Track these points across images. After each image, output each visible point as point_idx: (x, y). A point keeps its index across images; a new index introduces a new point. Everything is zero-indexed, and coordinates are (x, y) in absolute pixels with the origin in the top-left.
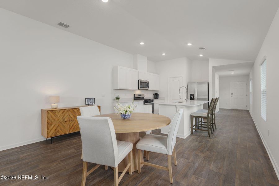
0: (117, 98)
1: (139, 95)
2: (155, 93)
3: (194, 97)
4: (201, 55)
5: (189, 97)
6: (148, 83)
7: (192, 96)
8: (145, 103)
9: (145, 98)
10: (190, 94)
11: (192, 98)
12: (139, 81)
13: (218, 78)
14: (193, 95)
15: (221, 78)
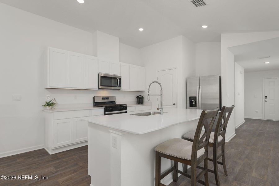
0: (49, 104)
1: (103, 98)
2: (138, 95)
3: (196, 102)
4: (205, 27)
5: (188, 102)
6: (120, 79)
7: (192, 101)
8: (106, 113)
9: (116, 103)
10: (190, 97)
11: (193, 103)
12: (99, 74)
13: (243, 73)
14: (195, 98)
15: (248, 73)
